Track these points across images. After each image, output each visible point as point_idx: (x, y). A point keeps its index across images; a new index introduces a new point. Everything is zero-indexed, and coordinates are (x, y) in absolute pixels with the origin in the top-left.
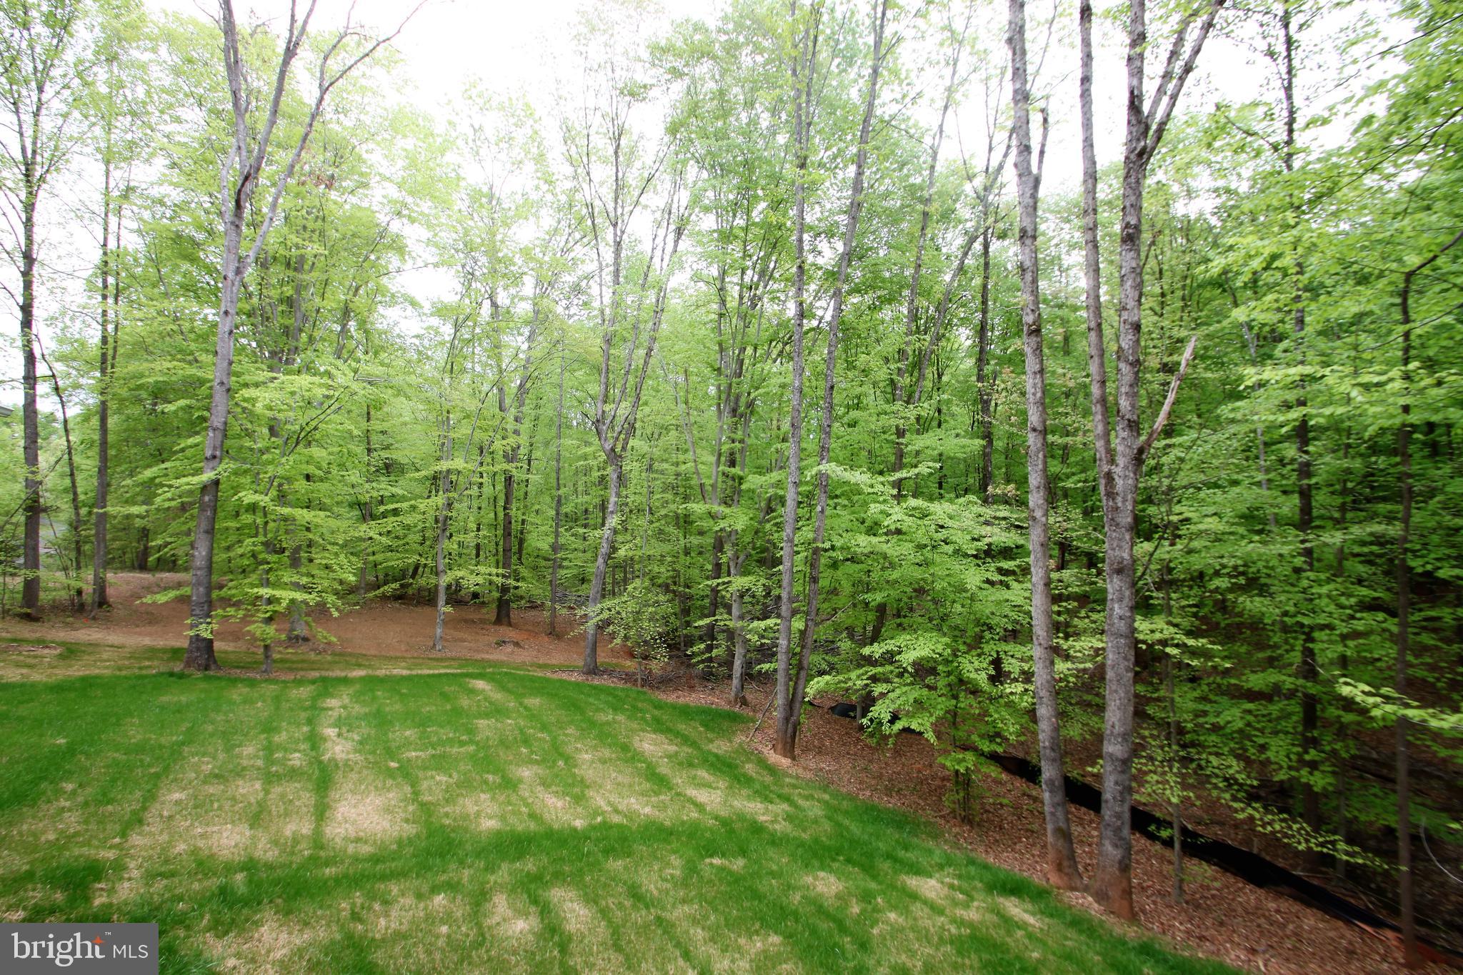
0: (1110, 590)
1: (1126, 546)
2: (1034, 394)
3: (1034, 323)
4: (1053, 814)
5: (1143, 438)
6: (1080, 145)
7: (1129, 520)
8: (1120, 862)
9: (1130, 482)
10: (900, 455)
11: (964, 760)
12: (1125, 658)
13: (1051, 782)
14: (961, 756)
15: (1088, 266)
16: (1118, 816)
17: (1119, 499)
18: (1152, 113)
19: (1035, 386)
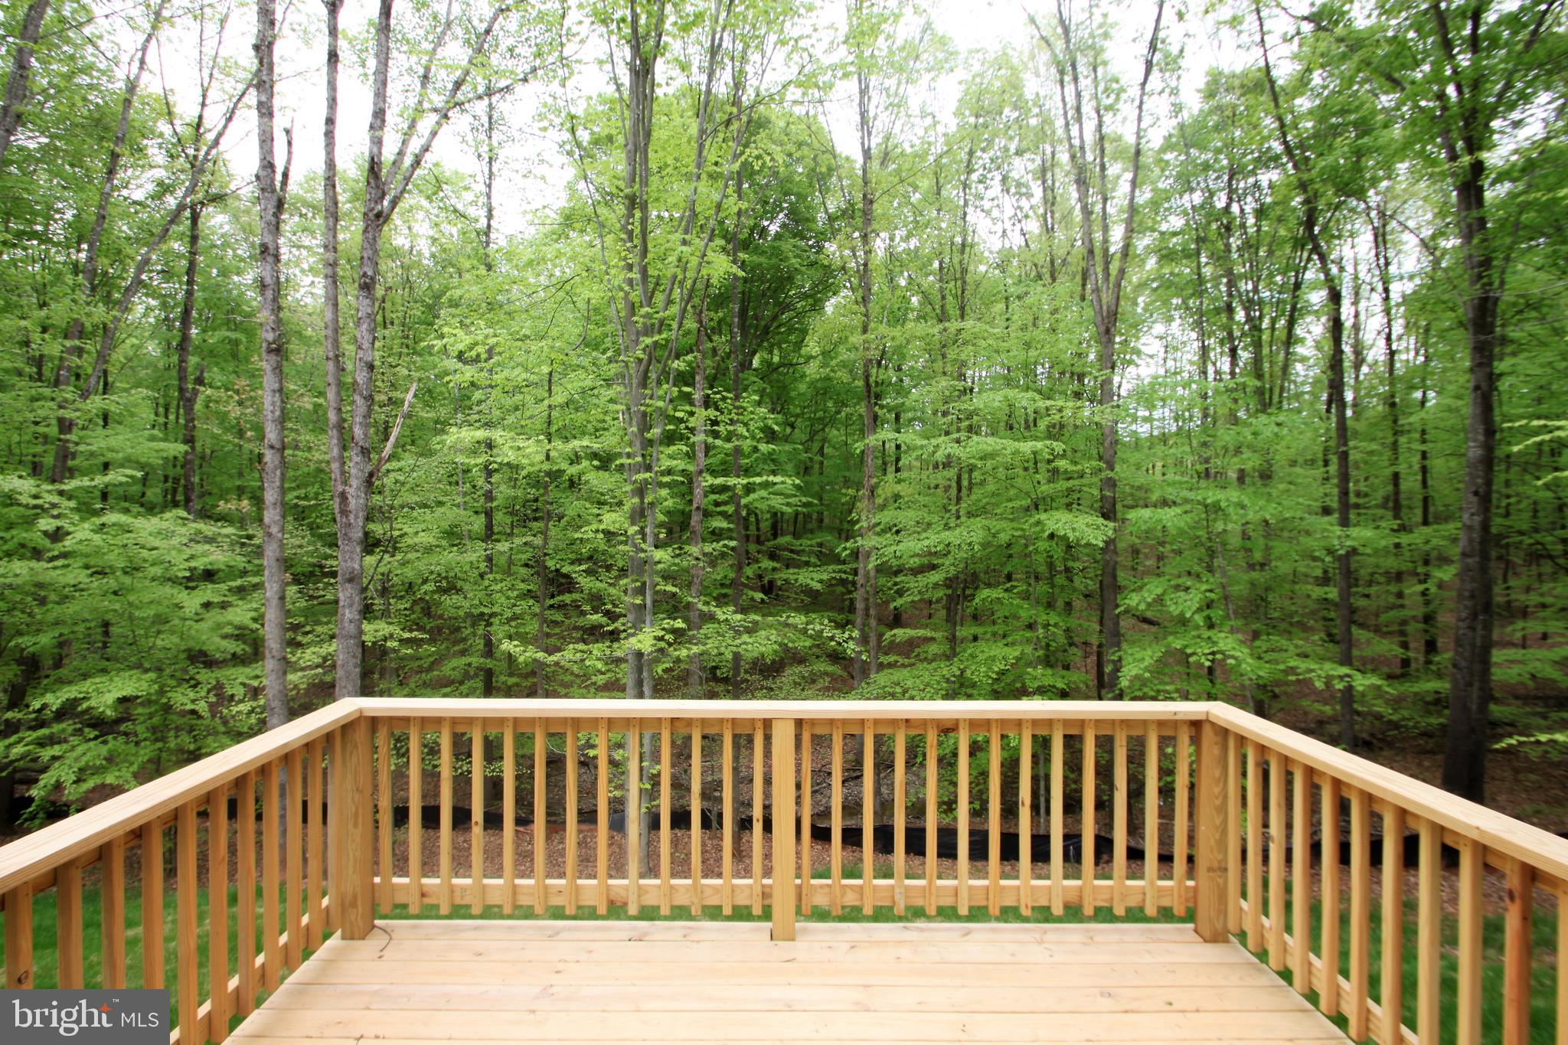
0: (343, 598)
1: (357, 559)
2: (272, 412)
3: (272, 341)
5: (373, 463)
7: (359, 535)
9: (362, 501)
17: (352, 517)
18: (388, 183)
19: (273, 404)
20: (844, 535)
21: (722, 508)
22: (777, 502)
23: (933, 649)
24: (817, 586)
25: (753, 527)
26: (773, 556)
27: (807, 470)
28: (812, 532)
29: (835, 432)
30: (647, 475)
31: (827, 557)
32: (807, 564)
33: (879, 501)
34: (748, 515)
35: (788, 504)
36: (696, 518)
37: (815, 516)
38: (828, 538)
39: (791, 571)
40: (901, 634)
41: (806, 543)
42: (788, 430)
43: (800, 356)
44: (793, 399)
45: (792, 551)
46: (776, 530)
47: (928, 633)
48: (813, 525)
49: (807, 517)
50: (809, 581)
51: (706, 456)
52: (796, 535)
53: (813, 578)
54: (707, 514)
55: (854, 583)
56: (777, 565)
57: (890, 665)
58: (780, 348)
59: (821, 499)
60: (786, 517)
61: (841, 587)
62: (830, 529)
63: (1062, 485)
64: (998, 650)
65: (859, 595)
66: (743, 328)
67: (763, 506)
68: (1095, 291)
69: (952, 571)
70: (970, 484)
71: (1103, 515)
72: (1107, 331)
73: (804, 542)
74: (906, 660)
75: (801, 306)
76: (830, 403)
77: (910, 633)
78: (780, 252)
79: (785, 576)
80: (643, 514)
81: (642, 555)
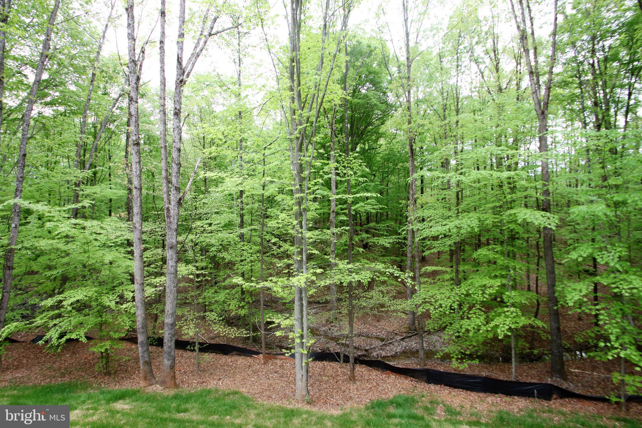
0: (168, 256)
1: (175, 237)
2: (136, 172)
3: (136, 140)
4: (142, 356)
5: (181, 194)
6: (159, 69)
7: (176, 227)
8: (170, 366)
9: (176, 211)
10: (77, 196)
11: (104, 345)
12: (173, 283)
13: (142, 342)
14: (103, 344)
15: (161, 121)
16: (170, 347)
17: (172, 219)
18: (186, 67)
19: (136, 168)
20: (398, 222)
21: (344, 211)
22: (369, 208)
23: (447, 276)
24: (388, 245)
25: (358, 219)
26: (367, 232)
27: (381, 194)
28: (384, 220)
29: (393, 178)
30: (302, 195)
31: (392, 232)
32: (382, 235)
33: (419, 206)
34: (356, 214)
35: (373, 209)
36: (332, 216)
37: (385, 214)
38: (392, 223)
39: (376, 238)
40: (430, 268)
41: (382, 225)
42: (373, 177)
43: (377, 144)
44: (374, 164)
45: (376, 229)
46: (368, 220)
47: (444, 269)
48: (384, 217)
49: (382, 214)
50: (384, 243)
51: (336, 188)
52: (377, 222)
53: (386, 242)
54: (338, 214)
55: (405, 243)
56: (369, 236)
57: (424, 283)
58: (368, 143)
59: (388, 206)
60: (372, 214)
61: (398, 245)
62: (392, 219)
63: (519, 194)
64: (487, 281)
65: (408, 250)
66: (352, 134)
67: (362, 210)
68: (535, 92)
69: (458, 239)
70: (462, 197)
71: (543, 210)
72: (543, 113)
73: (381, 225)
74: (432, 281)
75: (377, 123)
76: (391, 165)
77: (434, 268)
78: (367, 97)
79: (373, 241)
80: (301, 215)
81: (300, 235)
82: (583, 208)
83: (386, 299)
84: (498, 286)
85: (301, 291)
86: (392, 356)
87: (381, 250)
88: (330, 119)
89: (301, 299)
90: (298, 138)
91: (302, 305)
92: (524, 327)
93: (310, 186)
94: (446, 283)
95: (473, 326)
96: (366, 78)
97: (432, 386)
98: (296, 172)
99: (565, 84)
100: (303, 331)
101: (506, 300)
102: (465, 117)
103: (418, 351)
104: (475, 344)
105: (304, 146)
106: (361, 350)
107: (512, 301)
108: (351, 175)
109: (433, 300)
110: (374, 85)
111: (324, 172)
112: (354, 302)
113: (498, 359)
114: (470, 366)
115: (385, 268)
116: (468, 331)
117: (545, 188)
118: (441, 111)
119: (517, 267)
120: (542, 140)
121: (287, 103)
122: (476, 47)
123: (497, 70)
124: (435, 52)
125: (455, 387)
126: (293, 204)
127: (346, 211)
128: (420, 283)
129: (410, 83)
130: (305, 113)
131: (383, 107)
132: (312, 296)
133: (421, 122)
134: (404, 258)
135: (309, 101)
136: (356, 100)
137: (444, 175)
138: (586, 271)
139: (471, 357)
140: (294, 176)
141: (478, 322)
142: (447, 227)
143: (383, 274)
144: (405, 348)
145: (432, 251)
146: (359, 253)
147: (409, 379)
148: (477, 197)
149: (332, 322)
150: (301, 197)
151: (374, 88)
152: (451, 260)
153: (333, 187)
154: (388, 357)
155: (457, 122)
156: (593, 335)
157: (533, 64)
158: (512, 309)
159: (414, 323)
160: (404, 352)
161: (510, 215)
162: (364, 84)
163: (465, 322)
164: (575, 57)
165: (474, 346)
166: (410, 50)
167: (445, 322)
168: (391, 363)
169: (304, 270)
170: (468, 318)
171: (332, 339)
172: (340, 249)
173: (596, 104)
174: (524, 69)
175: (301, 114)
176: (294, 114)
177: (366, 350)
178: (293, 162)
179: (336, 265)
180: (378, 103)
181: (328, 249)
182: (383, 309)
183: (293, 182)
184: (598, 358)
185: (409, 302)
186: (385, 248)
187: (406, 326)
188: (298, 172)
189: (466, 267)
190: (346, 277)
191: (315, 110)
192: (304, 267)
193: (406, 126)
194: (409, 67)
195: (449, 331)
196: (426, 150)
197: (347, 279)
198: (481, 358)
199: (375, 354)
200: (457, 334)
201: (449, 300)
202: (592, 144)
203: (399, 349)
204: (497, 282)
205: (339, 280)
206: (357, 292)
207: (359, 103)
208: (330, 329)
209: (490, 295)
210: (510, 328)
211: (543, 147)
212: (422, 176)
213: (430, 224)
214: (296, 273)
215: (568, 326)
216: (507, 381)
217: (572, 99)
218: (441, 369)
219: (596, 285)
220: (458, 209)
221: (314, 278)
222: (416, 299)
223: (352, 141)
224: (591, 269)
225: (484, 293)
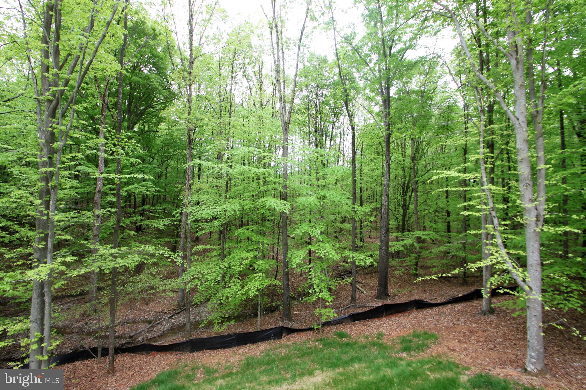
20: (175, 205)
21: (113, 192)
22: (143, 190)
23: (215, 253)
24: (162, 227)
25: (132, 201)
26: (141, 214)
27: (159, 177)
28: (161, 203)
29: (172, 163)
31: (167, 214)
32: (158, 217)
33: (193, 191)
34: (129, 195)
35: (150, 191)
36: (97, 197)
37: (162, 197)
38: (168, 206)
39: (150, 221)
40: (200, 247)
42: (151, 160)
43: (158, 128)
44: (154, 146)
45: (152, 212)
46: (143, 202)
47: (212, 247)
48: (161, 200)
49: (158, 197)
50: (158, 225)
51: (104, 167)
52: (153, 205)
53: (160, 224)
54: (106, 194)
55: (179, 225)
56: (143, 218)
57: (195, 261)
58: (148, 125)
59: (165, 190)
60: (148, 197)
61: (173, 227)
62: (169, 202)
63: (269, 187)
64: (244, 255)
65: (182, 231)
66: (129, 111)
67: (137, 192)
68: (282, 113)
69: (224, 221)
70: (230, 185)
71: (283, 199)
72: (286, 129)
73: (157, 208)
74: (202, 258)
75: (158, 107)
76: (171, 150)
77: (204, 247)
78: (149, 78)
79: (146, 223)
80: (48, 193)
81: (45, 218)
82: (303, 199)
83: (156, 280)
84: (252, 258)
85: (42, 285)
86: (158, 336)
87: (155, 232)
88: (102, 90)
89: (42, 295)
90: (50, 101)
91: (43, 303)
92: (267, 287)
93: (64, 159)
94: (215, 259)
95: (232, 293)
96: (150, 59)
97: (195, 354)
98: (44, 141)
99: (300, 112)
100: (42, 333)
101: (256, 268)
102: (236, 120)
103: (185, 325)
104: (232, 307)
105: (59, 111)
106: (125, 338)
107: (260, 268)
108: (122, 154)
109: (201, 276)
110: (157, 69)
111: (86, 146)
112: (118, 289)
113: (250, 315)
114: (228, 327)
115: (156, 249)
116: (227, 297)
117: (284, 184)
118: (218, 110)
119: (265, 242)
120: (285, 148)
121: (37, 55)
122: (247, 66)
123: (261, 90)
124: (216, 59)
125: (215, 349)
126: (38, 179)
127: (115, 192)
128: (191, 261)
129: (191, 78)
130: (64, 74)
131: (166, 93)
132: (59, 290)
133: (198, 115)
134: (178, 239)
135: (71, 61)
136: (135, 78)
137: (216, 166)
138: (306, 242)
139: (229, 319)
140: (42, 146)
141: (236, 289)
142: (216, 210)
143: (152, 256)
144: (173, 324)
145: (204, 232)
146: (129, 236)
147: (175, 353)
148: (242, 187)
149: (89, 315)
150: (51, 172)
151: (156, 72)
152: (220, 239)
153: (101, 165)
154: (154, 338)
155: (230, 123)
156: (307, 285)
157: (282, 92)
158: (260, 274)
159: (183, 300)
160: (172, 329)
161: (262, 202)
162: (146, 65)
163: (227, 290)
164: (307, 96)
165: (233, 309)
166: (194, 48)
167: (210, 294)
168: (157, 344)
169: (49, 259)
170: (229, 287)
171: (89, 334)
172: (106, 233)
173: (316, 130)
174: (277, 95)
175: (58, 74)
176: (47, 71)
177: (131, 337)
178: (40, 128)
179: (96, 251)
180: (160, 88)
181: (90, 233)
182: (151, 292)
183: (39, 153)
184: (308, 301)
185: (179, 280)
186: (160, 231)
187: (176, 303)
188: (46, 141)
189: (231, 244)
190: (109, 263)
191: (78, 74)
192: (49, 256)
193: (185, 116)
194: (192, 63)
195: (213, 301)
196: (204, 142)
197: (109, 265)
198: (237, 318)
199: (140, 339)
200: (219, 302)
201: (214, 274)
202: (313, 157)
203: (167, 328)
204: (251, 255)
205: (99, 267)
206: (122, 277)
207: (139, 82)
208: (86, 324)
209: (246, 265)
210: (258, 289)
211: (285, 154)
212: (200, 165)
213: (202, 208)
214: (36, 264)
215: (294, 281)
216: (254, 332)
217: (305, 124)
218: (204, 336)
219: (310, 251)
220: (226, 196)
221: (63, 268)
222: (186, 277)
223: (129, 119)
224: (308, 240)
225: (241, 264)
